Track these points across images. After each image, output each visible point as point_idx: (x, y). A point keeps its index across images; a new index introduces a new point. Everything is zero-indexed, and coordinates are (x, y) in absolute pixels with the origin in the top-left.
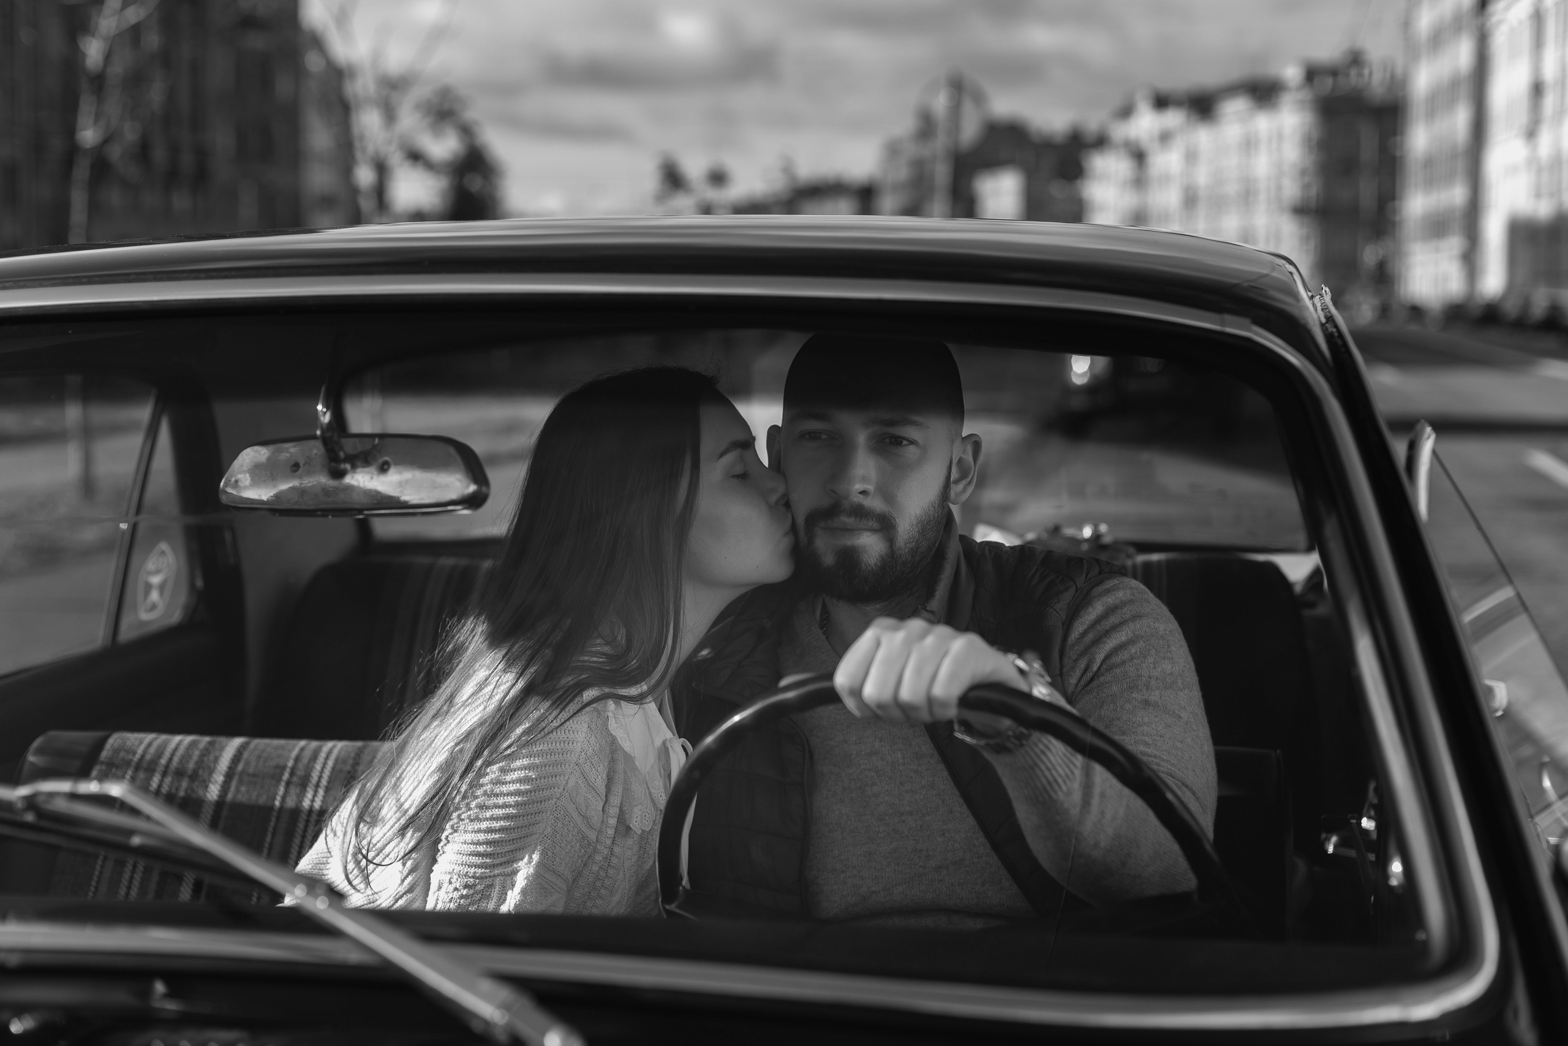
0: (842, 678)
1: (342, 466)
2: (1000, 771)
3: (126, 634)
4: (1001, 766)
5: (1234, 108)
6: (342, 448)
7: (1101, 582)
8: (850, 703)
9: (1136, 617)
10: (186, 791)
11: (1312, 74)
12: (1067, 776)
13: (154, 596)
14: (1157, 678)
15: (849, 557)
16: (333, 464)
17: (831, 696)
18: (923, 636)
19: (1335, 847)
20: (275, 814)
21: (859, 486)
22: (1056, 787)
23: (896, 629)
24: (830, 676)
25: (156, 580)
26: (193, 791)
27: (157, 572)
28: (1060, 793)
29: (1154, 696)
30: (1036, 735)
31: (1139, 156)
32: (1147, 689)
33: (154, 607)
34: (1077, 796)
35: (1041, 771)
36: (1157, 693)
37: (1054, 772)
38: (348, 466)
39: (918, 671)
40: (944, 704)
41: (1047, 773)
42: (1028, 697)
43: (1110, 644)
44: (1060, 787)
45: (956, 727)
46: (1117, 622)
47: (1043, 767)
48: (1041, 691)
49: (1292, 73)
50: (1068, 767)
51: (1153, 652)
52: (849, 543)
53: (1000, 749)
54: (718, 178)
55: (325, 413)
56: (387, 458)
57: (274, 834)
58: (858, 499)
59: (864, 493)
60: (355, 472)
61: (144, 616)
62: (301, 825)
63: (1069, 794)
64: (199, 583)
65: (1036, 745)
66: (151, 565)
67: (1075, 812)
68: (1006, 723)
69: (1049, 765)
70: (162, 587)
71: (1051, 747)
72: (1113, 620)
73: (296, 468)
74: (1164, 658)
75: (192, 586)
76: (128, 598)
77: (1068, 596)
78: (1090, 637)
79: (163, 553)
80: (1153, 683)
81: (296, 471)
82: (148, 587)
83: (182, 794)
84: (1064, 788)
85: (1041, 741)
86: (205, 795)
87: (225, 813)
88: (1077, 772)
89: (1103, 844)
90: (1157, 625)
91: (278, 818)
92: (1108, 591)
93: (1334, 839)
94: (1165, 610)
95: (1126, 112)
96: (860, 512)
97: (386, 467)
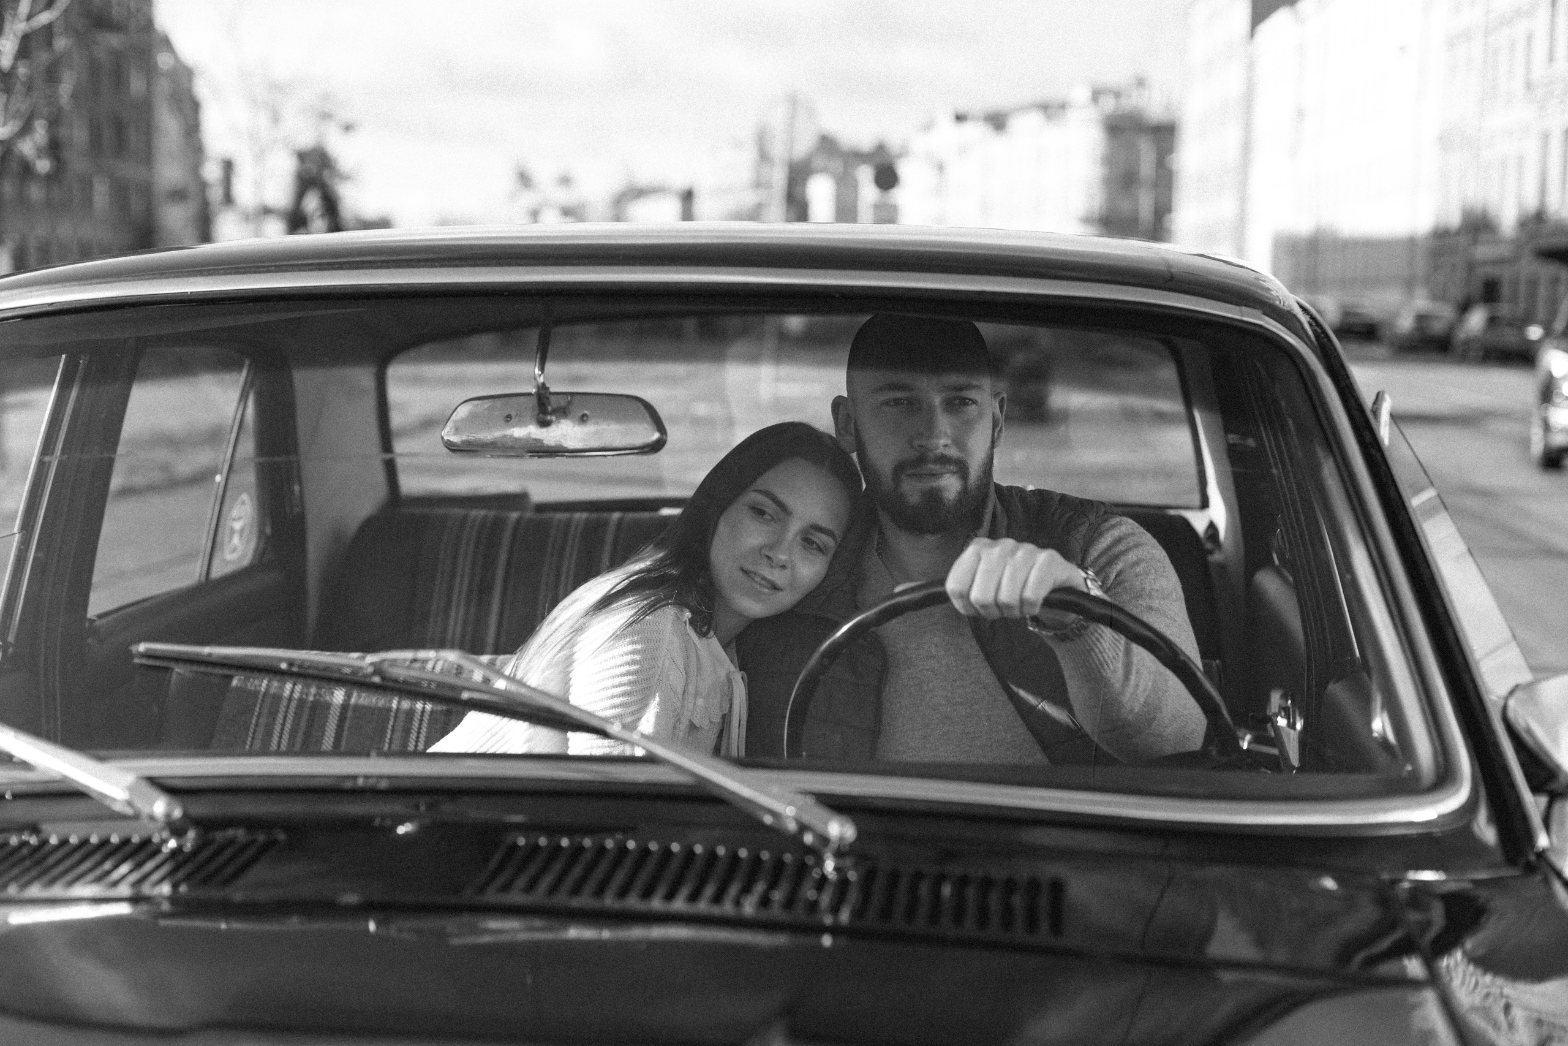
0: (953, 584)
1: (549, 417)
2: (1059, 654)
3: (217, 572)
4: (1061, 652)
5: (1025, 125)
6: (550, 404)
7: (1106, 520)
8: (957, 604)
9: (1137, 546)
10: (315, 696)
11: (1096, 95)
12: (1114, 658)
13: (236, 540)
14: (1157, 590)
15: (934, 497)
16: (541, 415)
17: (943, 598)
18: (1013, 552)
19: (1249, 743)
20: (393, 714)
21: (942, 441)
22: (1106, 667)
23: (992, 546)
24: (942, 582)
25: (237, 526)
26: (320, 696)
27: (240, 518)
28: (1108, 671)
29: (1156, 603)
30: (1092, 626)
31: (941, 168)
32: (1150, 598)
33: (234, 550)
34: (1120, 673)
35: (1096, 655)
36: (1157, 601)
37: (1104, 654)
38: (554, 418)
39: (1013, 578)
40: (1032, 604)
41: (1100, 655)
42: (1087, 596)
43: (1119, 566)
44: (1108, 666)
45: (1029, 622)
46: (1123, 549)
47: (1097, 650)
48: (1095, 591)
49: (1080, 94)
50: (1115, 651)
51: (1153, 571)
52: (934, 484)
53: (1063, 638)
54: (565, 181)
55: (540, 375)
56: (586, 412)
57: (393, 731)
58: (941, 450)
59: (946, 446)
60: (559, 422)
61: (229, 557)
62: (416, 724)
63: (1114, 671)
64: (268, 531)
65: (1092, 633)
66: (235, 513)
67: (1118, 685)
68: (1072, 616)
69: (1102, 650)
70: (242, 531)
71: (1103, 635)
72: (1121, 547)
73: (509, 419)
74: (1162, 576)
75: (261, 532)
76: (218, 539)
77: (1083, 529)
78: (1103, 560)
79: (243, 503)
80: (1155, 594)
81: (508, 421)
82: (232, 531)
83: (311, 698)
84: (1112, 667)
85: (1096, 631)
86: (332, 700)
87: (350, 714)
88: (1121, 655)
89: (1136, 710)
90: (1154, 552)
91: (396, 717)
92: (1113, 527)
93: (1248, 737)
94: (1154, 541)
95: (928, 127)
96: (944, 460)
97: (585, 418)
